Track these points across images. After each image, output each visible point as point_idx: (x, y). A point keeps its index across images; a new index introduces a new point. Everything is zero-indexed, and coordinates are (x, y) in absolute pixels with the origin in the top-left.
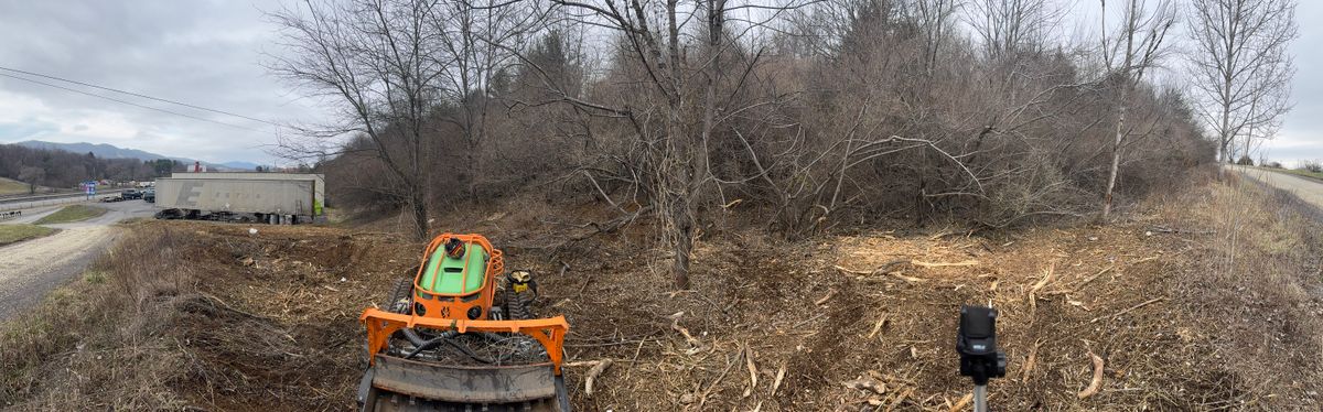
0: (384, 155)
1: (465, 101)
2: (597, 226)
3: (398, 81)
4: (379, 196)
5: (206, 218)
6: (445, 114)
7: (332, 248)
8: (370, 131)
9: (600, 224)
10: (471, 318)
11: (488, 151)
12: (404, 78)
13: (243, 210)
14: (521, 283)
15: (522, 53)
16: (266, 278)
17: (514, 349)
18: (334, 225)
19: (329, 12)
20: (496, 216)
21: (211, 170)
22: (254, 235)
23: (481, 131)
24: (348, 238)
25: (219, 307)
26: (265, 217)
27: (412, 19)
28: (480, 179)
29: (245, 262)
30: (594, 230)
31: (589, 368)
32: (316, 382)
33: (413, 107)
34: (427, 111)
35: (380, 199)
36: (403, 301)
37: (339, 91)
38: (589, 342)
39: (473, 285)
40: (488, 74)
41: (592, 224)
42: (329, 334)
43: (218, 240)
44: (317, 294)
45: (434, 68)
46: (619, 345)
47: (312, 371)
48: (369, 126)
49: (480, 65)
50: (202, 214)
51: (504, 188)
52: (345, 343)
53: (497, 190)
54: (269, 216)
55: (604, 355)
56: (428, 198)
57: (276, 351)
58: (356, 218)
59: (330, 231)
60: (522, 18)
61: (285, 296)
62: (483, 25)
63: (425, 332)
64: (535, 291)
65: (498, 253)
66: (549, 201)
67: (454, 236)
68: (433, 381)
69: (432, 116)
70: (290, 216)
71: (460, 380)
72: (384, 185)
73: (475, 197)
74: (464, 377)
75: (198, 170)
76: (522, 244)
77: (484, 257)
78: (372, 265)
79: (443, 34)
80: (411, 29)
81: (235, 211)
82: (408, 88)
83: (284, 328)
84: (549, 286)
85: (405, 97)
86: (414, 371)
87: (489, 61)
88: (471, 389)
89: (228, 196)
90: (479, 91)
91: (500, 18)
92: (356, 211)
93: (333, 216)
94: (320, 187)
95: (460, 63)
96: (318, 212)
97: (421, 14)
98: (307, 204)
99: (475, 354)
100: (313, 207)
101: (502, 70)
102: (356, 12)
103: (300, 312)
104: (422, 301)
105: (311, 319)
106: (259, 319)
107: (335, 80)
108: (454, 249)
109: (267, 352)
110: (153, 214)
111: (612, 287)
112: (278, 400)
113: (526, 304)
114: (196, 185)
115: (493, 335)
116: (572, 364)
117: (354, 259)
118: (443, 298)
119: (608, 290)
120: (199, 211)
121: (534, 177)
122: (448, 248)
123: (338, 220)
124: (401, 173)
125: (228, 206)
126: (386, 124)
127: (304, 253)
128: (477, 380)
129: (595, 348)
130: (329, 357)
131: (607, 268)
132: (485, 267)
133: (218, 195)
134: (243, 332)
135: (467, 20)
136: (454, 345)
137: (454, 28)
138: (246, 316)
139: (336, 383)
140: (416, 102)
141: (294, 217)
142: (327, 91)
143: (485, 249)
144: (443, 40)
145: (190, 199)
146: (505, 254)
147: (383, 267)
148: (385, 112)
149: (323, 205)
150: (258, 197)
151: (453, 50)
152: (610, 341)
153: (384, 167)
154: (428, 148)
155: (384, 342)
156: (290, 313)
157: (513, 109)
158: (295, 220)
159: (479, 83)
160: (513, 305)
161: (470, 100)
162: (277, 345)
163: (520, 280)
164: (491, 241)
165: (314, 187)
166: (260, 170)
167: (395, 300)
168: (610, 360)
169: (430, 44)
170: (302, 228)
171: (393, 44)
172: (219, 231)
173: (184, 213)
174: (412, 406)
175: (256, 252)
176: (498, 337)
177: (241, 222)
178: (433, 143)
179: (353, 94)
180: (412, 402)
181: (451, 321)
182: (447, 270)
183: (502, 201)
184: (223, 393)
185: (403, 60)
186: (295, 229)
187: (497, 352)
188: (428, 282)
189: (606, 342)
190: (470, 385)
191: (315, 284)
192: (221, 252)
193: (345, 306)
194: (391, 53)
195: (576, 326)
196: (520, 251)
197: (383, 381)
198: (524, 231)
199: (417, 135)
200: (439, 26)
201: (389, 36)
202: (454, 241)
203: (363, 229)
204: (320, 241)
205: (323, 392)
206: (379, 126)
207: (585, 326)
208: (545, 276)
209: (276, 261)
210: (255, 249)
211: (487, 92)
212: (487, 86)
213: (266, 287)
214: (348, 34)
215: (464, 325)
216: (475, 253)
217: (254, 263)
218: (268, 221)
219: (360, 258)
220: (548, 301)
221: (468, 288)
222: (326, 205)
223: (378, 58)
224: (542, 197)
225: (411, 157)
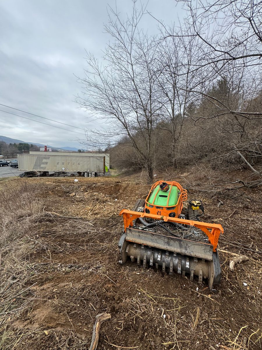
0: (135, 145)
1: (172, 120)
2: (243, 183)
3: (142, 112)
4: (132, 164)
5: (52, 175)
6: (163, 126)
7: (112, 187)
8: (129, 135)
9: (246, 182)
10: (170, 216)
11: (182, 143)
12: (145, 111)
13: (71, 171)
14: (196, 206)
15: (204, 93)
16: (81, 201)
17: (190, 234)
18: (114, 177)
19: (110, 81)
20: (185, 174)
21: (54, 150)
22: (77, 182)
23: (180, 133)
24: (119, 182)
25: (56, 216)
26: (82, 174)
27: (149, 83)
28: (178, 156)
29: (71, 195)
30: (240, 185)
31: (232, 256)
32: (102, 241)
33: (148, 124)
34: (155, 125)
35: (133, 165)
36: (141, 208)
37: (115, 116)
38: (233, 243)
39: (172, 203)
40: (185, 106)
41: (240, 182)
42: (109, 222)
43: (57, 186)
44: (104, 206)
45: (158, 105)
46: (254, 252)
47: (100, 237)
48: (128, 132)
49: (181, 102)
50: (50, 173)
51: (190, 161)
52: (116, 225)
53: (186, 162)
54: (84, 173)
55: (242, 253)
56: (154, 165)
57: (84, 231)
58: (123, 174)
59: (111, 179)
60: (205, 74)
61: (90, 208)
62: (184, 83)
63: (149, 220)
64: (203, 211)
65: (185, 191)
66: (214, 168)
67: (164, 182)
68: (152, 240)
69: (157, 128)
70: (94, 173)
71: (164, 241)
72: (135, 159)
73: (175, 165)
74: (166, 240)
75: (46, 150)
76: (197, 188)
77: (178, 192)
78: (129, 194)
79: (163, 89)
80: (148, 89)
81: (67, 171)
82: (146, 115)
83: (88, 221)
84: (210, 211)
85: (145, 119)
86: (144, 235)
87: (186, 100)
88: (169, 245)
89: (63, 164)
90: (180, 114)
91: (193, 77)
92: (123, 170)
93: (113, 173)
94: (107, 159)
95: (171, 102)
96: (107, 171)
97: (153, 81)
98: (102, 167)
99: (171, 232)
100: (104, 168)
101: (192, 103)
102: (123, 81)
103: (97, 214)
104: (148, 208)
105: (101, 217)
106: (77, 219)
107: (113, 112)
108: (164, 188)
109: (80, 232)
110: (18, 175)
111: (251, 219)
112: (84, 250)
113: (198, 216)
114: (45, 158)
115: (181, 226)
116: (222, 251)
117: (121, 191)
118: (158, 207)
119: (248, 220)
120: (48, 172)
121: (206, 155)
122: (161, 187)
123: (116, 175)
124: (142, 154)
125: (63, 169)
126: (136, 131)
127: (99, 189)
128: (172, 242)
129: (236, 248)
130: (108, 231)
131: (247, 208)
132: (178, 197)
133: (58, 163)
134: (68, 225)
135: (175, 81)
136: (162, 227)
137: (169, 86)
138: (71, 218)
139: (111, 241)
140: (149, 121)
141: (96, 173)
142: (109, 116)
143: (178, 188)
144: (164, 92)
145: (42, 166)
146: (188, 192)
147: (133, 195)
148: (136, 126)
149: (109, 168)
150: (79, 164)
151: (168, 96)
152: (247, 248)
153: (135, 150)
154: (155, 142)
155: (131, 223)
156: (92, 215)
157: (197, 121)
158: (96, 175)
159: (180, 111)
160: (191, 215)
161: (175, 119)
162: (85, 228)
163: (195, 204)
164: (182, 185)
165: (104, 160)
166: (80, 151)
167: (137, 208)
168: (247, 258)
169: (156, 95)
170: (99, 178)
171: (139, 96)
172: (59, 181)
173: (39, 174)
174: (142, 249)
175: (77, 190)
176: (183, 227)
177: (70, 176)
178: (157, 139)
179: (121, 118)
180: (143, 247)
181: (161, 216)
182: (160, 196)
183: (188, 167)
184: (57, 253)
185: (144, 103)
186: (96, 179)
187: (182, 233)
188: (151, 201)
189: (244, 247)
190: (168, 243)
191: (104, 202)
192: (58, 191)
193: (116, 211)
194: (138, 100)
195: (226, 233)
196: (196, 191)
197: (130, 238)
198: (199, 182)
199: (150, 136)
200: (161, 86)
201: (138, 92)
202: (164, 184)
203: (126, 178)
204: (107, 184)
205: (105, 245)
206: (133, 132)
207: (231, 235)
208: (209, 205)
209: (86, 193)
210: (76, 189)
211: (184, 114)
212: (184, 112)
213: (81, 205)
214: (119, 91)
215: (166, 219)
216: (174, 190)
217: (75, 195)
218: (84, 176)
219: (123, 191)
220: (209, 217)
221: (170, 204)
222: (110, 168)
223: (133, 102)
224: (209, 165)
225: (147, 146)
